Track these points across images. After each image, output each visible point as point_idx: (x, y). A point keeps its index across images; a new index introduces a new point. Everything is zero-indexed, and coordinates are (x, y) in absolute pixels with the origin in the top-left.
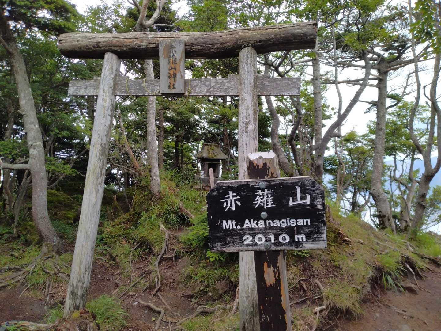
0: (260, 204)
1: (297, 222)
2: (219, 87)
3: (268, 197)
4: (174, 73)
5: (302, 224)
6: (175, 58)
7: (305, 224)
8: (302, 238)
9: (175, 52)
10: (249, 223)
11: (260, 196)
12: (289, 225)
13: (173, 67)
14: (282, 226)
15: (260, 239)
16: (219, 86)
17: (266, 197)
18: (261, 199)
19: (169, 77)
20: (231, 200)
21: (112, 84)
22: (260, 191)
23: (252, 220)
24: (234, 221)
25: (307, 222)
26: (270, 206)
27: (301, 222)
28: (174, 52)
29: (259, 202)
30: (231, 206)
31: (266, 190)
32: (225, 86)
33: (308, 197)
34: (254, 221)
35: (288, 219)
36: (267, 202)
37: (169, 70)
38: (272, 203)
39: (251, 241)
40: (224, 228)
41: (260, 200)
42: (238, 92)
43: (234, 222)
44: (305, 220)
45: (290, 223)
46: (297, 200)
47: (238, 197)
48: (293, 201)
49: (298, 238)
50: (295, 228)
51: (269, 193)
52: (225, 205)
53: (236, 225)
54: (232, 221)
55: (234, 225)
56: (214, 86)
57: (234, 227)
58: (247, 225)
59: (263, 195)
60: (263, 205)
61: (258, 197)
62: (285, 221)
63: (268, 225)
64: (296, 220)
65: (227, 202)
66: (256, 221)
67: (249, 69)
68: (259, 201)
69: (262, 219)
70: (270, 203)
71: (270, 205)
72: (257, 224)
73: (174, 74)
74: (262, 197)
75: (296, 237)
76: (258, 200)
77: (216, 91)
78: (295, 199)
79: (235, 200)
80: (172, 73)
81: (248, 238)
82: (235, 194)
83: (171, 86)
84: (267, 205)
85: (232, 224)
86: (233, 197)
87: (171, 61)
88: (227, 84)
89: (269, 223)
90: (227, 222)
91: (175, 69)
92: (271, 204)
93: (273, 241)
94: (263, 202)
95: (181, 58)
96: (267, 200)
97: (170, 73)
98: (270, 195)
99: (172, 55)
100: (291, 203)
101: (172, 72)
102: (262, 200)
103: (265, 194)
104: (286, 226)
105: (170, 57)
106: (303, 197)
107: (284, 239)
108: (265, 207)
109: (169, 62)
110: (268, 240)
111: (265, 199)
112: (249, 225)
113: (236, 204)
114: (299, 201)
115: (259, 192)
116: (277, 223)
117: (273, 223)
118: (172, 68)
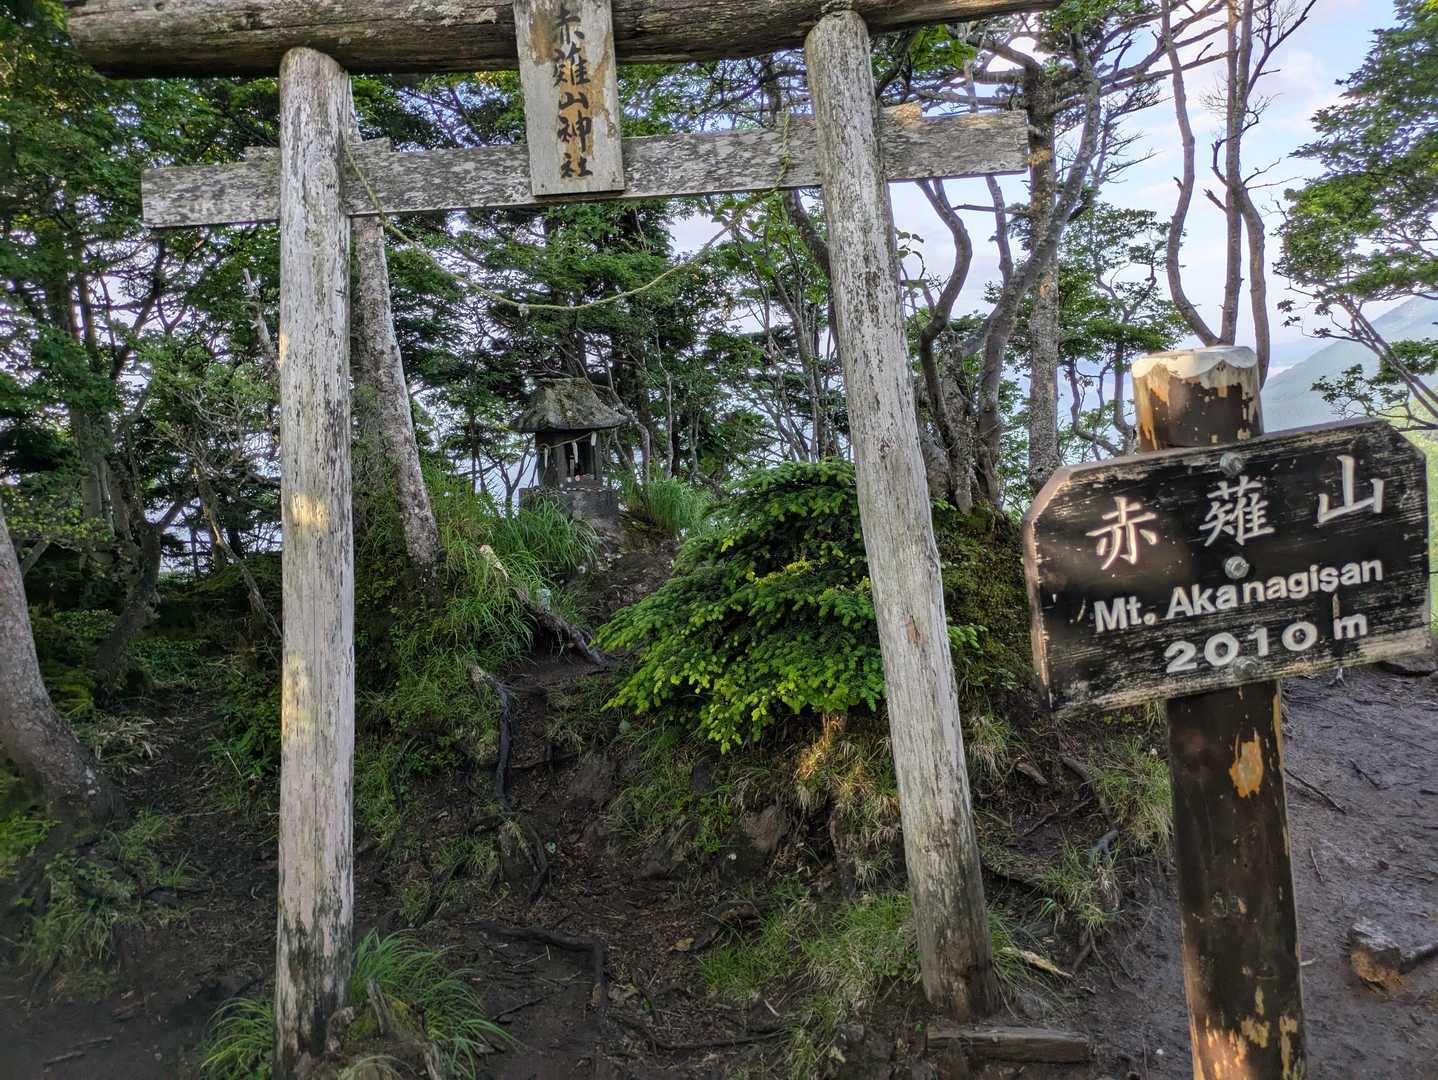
0: (1222, 532)
1: (1340, 575)
2: (749, 160)
3: (1249, 502)
4: (581, 119)
5: (1357, 580)
6: (582, 61)
7: (1367, 578)
8: (1357, 627)
9: (581, 35)
10: (1184, 599)
11: (1223, 502)
12: (1315, 588)
13: (577, 97)
14: (1294, 596)
15: (1222, 649)
16: (747, 155)
17: (1242, 502)
18: (1227, 512)
19: (563, 134)
20: (1124, 529)
21: (335, 174)
22: (1223, 485)
23: (1196, 589)
24: (1133, 599)
25: (1373, 571)
26: (1256, 532)
27: (1355, 573)
28: (574, 38)
29: (1218, 525)
30: (1124, 549)
31: (1244, 479)
32: (768, 153)
33: (1378, 485)
34: (1202, 592)
35: (1314, 568)
36: (1247, 521)
37: (562, 106)
38: (1263, 520)
39: (1192, 660)
40: (1100, 628)
41: (1222, 518)
42: (818, 174)
43: (1134, 605)
44: (1366, 566)
45: (1320, 581)
46: (1342, 503)
47: (1150, 516)
48: (1331, 507)
49: (1344, 629)
50: (1335, 598)
51: (1254, 490)
52: (1101, 550)
53: (1141, 613)
54: (1127, 602)
55: (1134, 614)
56: (729, 156)
57: (1136, 620)
58: (1180, 609)
59: (1234, 499)
60: (1232, 532)
61: (1216, 505)
62: (1303, 577)
63: (1247, 599)
64: (1339, 569)
65: (1109, 535)
66: (1209, 592)
67: (855, 89)
68: (1217, 521)
69: (1228, 581)
70: (1255, 524)
71: (1256, 528)
72: (1213, 599)
73: (580, 122)
74: (1229, 506)
75: (1338, 625)
76: (1215, 517)
77: (740, 174)
78: (1337, 500)
79: (1138, 526)
80: (573, 119)
81: (1181, 652)
82: (1136, 507)
83: (574, 166)
84: (1247, 530)
85: (1128, 613)
86: (1131, 515)
87: (567, 72)
88: (775, 147)
89: (1254, 591)
90: (1110, 608)
91: (584, 101)
92: (1261, 526)
93: (1264, 650)
94: (1234, 524)
95: (605, 58)
96: (1246, 514)
97: (564, 120)
98: (1255, 497)
99: (566, 49)
100: (1325, 515)
101: (572, 113)
102: (1231, 517)
103: (1240, 494)
104: (1305, 592)
105: (562, 56)
106: (1363, 492)
107: (1300, 637)
108: (1241, 539)
109: (559, 77)
110: (1248, 649)
111: (1239, 512)
112: (1186, 607)
113: (1141, 540)
114: (1350, 506)
115: (1218, 488)
116: (1278, 587)
117: (1266, 589)
118: (571, 100)
